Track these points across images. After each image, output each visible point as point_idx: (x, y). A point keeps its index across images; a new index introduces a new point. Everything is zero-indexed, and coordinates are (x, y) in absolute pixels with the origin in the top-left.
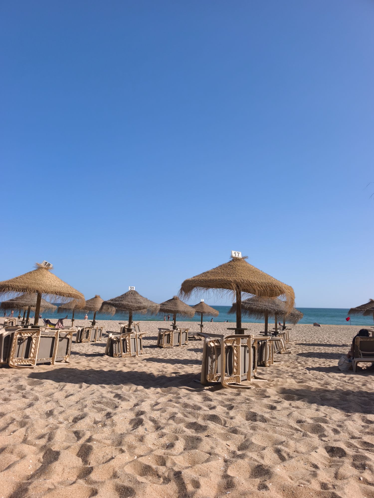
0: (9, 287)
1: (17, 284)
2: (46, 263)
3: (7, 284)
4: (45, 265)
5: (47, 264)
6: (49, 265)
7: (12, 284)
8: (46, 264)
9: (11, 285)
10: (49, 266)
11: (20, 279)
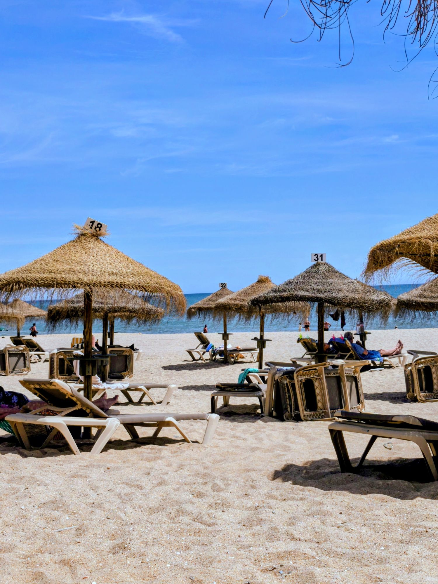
0: (18, 283)
1: (34, 275)
2: (93, 222)
3: (15, 276)
4: (91, 228)
5: (95, 225)
6: (99, 226)
7: (24, 276)
8: (92, 225)
9: (23, 278)
10: (100, 228)
11: (41, 264)
